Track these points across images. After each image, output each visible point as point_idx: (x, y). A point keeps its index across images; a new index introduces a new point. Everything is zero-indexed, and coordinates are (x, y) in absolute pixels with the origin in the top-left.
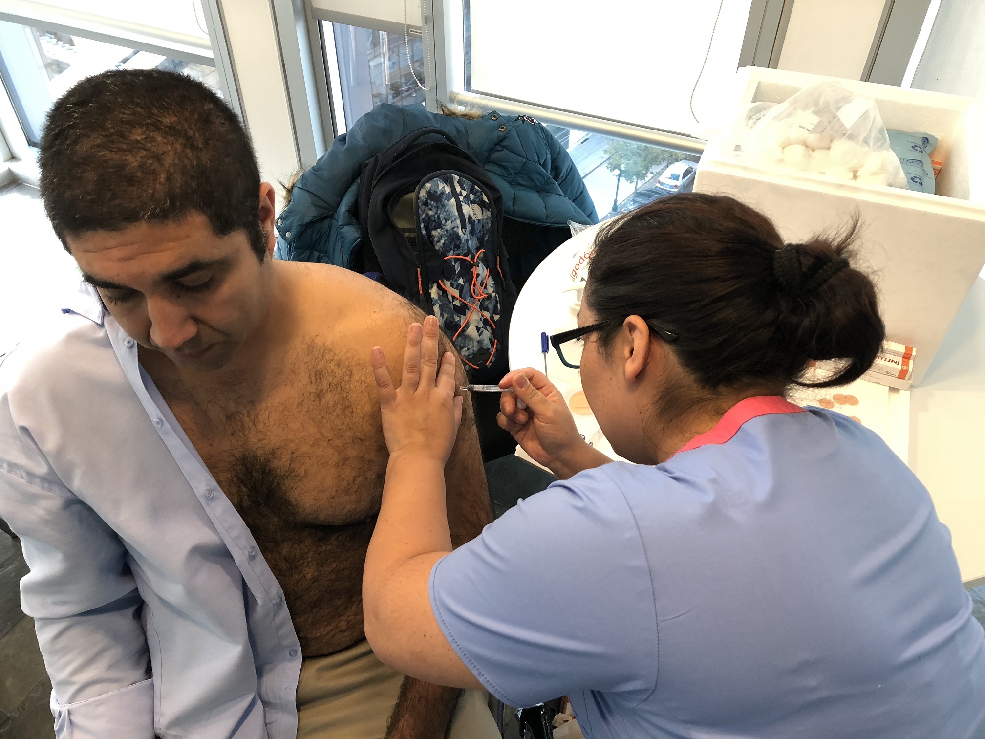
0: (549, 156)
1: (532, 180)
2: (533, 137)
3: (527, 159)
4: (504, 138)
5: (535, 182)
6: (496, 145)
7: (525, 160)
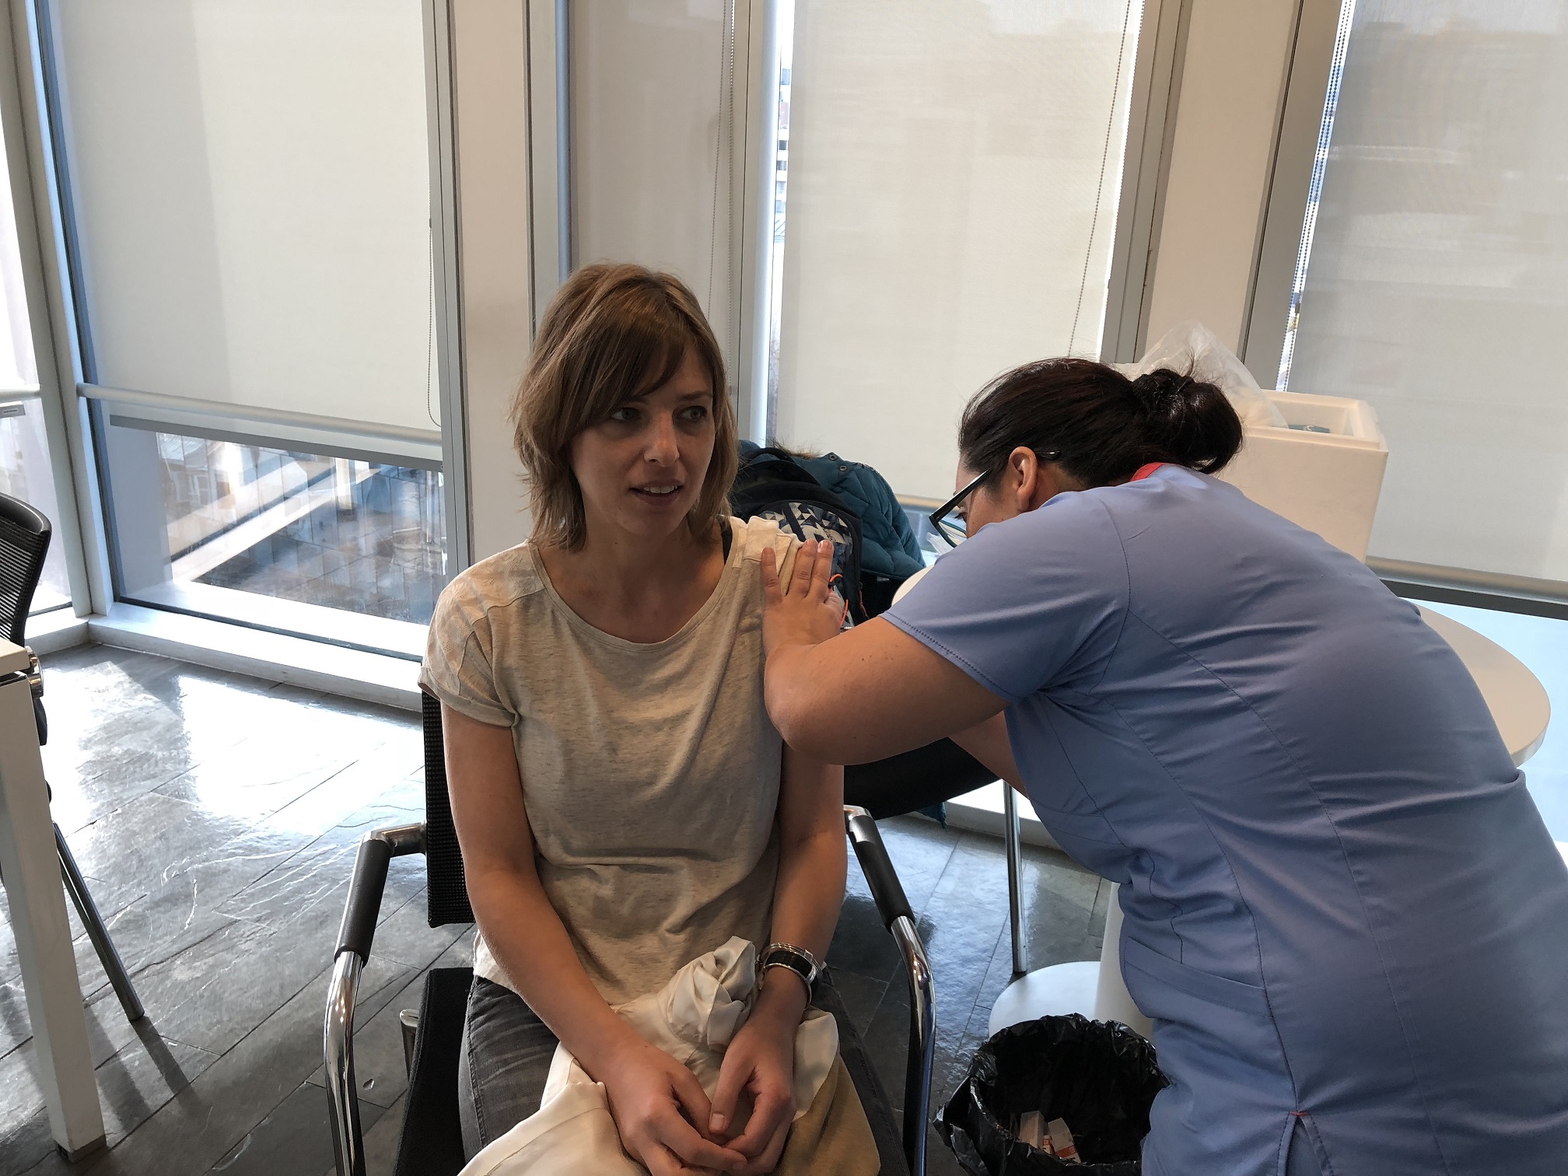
0: (891, 509)
1: (877, 533)
2: (873, 482)
3: (869, 503)
4: (844, 480)
5: (878, 534)
6: (835, 485)
7: (867, 504)
